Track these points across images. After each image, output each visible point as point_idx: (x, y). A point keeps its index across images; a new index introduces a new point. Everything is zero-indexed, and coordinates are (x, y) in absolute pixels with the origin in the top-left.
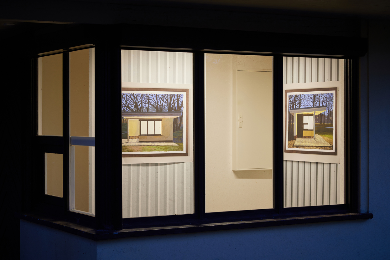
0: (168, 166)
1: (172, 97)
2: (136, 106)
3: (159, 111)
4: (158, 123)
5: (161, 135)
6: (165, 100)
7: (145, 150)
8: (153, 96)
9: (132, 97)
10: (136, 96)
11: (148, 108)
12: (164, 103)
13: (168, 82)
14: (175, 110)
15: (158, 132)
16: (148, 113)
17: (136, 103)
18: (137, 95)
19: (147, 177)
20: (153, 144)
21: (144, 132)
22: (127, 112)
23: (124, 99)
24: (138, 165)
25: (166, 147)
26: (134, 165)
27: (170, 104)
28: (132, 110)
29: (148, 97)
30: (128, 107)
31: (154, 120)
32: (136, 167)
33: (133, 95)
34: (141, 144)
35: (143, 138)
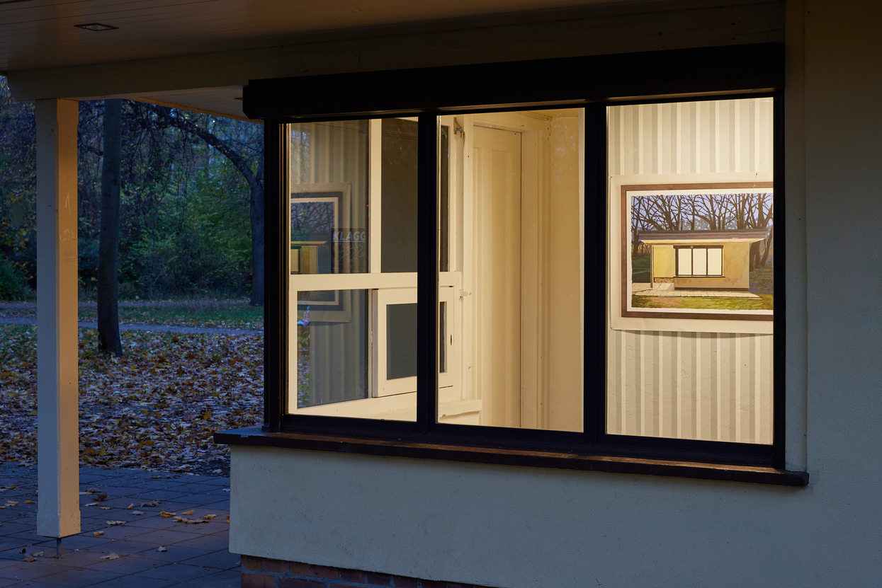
0: (738, 340)
1: (745, 199)
2: (668, 218)
3: (716, 227)
4: (715, 254)
5: (721, 277)
6: (730, 207)
7: (686, 306)
8: (703, 199)
9: (660, 202)
10: (666, 201)
11: (692, 224)
12: (729, 212)
13: (738, 170)
14: (754, 227)
15: (715, 269)
16: (693, 233)
17: (667, 214)
18: (669, 198)
19: (694, 359)
20: (704, 294)
21: (684, 270)
22: (650, 232)
23: (644, 206)
24: (674, 334)
25: (734, 302)
26: (666, 334)
27: (742, 214)
28: (659, 227)
29: (692, 200)
30: (650, 221)
31: (707, 247)
32: (669, 339)
33: (661, 198)
34: (678, 293)
35: (681, 282)
